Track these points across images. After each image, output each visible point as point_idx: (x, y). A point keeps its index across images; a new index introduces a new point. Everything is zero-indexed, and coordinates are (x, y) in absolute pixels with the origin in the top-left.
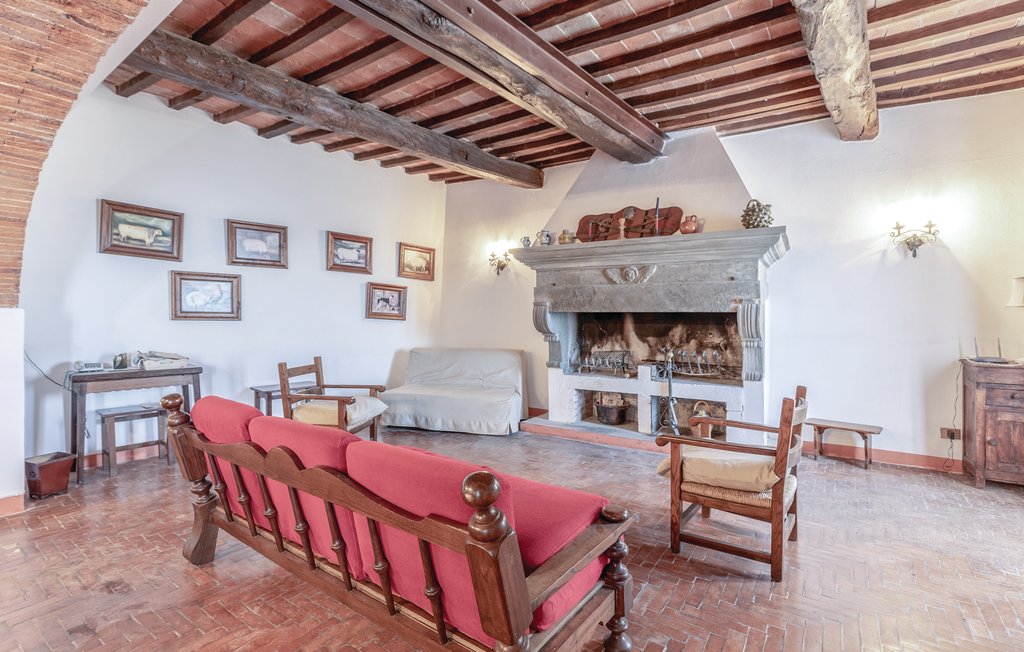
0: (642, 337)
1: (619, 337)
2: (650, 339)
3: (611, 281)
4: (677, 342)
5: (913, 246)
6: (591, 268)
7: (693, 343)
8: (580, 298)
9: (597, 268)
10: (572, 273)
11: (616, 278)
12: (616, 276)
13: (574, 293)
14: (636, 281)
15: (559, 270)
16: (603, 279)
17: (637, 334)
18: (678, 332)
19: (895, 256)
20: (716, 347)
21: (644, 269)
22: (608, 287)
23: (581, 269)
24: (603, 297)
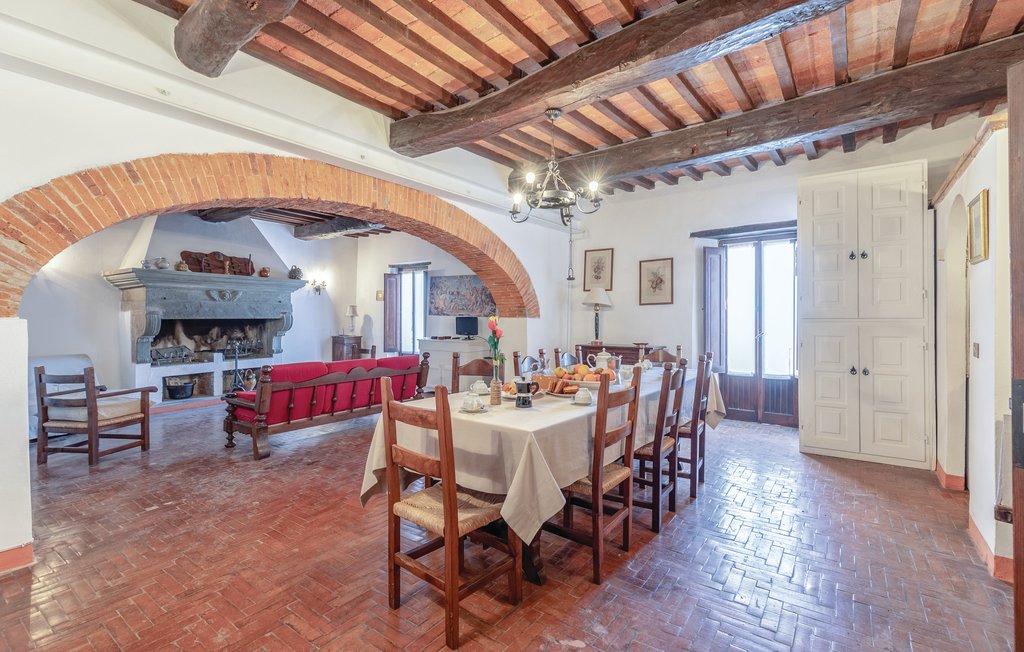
0: (189, 335)
1: (171, 337)
2: (196, 337)
3: (213, 299)
4: (215, 338)
5: (318, 290)
6: (198, 289)
7: (225, 337)
8: (189, 309)
9: (202, 290)
10: (182, 291)
11: (216, 297)
12: (215, 295)
13: (185, 306)
14: (229, 300)
15: (169, 288)
16: (206, 297)
17: (186, 334)
18: (215, 331)
19: (312, 294)
20: (239, 339)
21: (234, 293)
22: (211, 303)
23: (189, 289)
24: (207, 309)
